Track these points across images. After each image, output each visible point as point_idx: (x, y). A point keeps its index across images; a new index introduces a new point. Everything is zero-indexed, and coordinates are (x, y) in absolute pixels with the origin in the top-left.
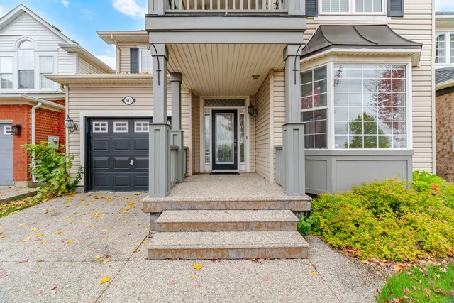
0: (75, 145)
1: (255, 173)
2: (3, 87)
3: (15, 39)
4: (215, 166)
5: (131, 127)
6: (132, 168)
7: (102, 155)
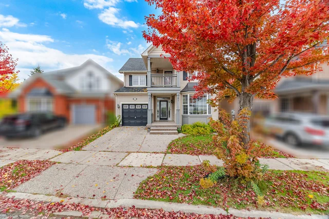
0: (118, 113)
1: (173, 121)
4: (160, 119)
5: (135, 107)
6: (135, 119)
7: (126, 115)
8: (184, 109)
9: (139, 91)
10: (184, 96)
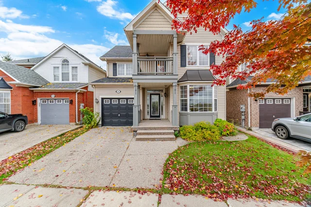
0: (97, 109)
1: (167, 119)
2: (55, 80)
3: (61, 59)
4: (151, 116)
5: (119, 102)
6: (119, 117)
7: (108, 112)
8: (182, 105)
9: (124, 82)
10: (182, 87)
